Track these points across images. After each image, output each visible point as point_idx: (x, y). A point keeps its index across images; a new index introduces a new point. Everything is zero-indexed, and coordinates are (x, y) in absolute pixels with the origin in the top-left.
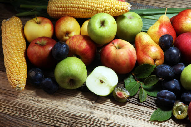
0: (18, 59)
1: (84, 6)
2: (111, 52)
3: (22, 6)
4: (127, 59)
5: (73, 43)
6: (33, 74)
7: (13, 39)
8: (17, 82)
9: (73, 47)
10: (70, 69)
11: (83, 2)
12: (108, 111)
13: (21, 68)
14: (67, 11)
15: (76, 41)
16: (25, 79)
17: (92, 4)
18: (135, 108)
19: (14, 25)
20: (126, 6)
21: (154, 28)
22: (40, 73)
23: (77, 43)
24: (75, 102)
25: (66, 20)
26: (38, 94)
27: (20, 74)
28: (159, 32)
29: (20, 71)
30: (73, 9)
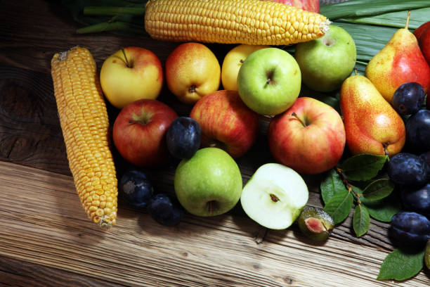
0: (96, 155)
1: (225, 22)
2: (292, 137)
3: (87, 11)
4: (325, 150)
5: (209, 118)
6: (130, 186)
7: (80, 106)
8: (100, 211)
9: (210, 125)
10: (208, 182)
11: (224, 14)
12: (290, 261)
13: (106, 177)
14: (188, 30)
15: (214, 114)
16: (115, 201)
17: (245, 19)
18: (346, 251)
19: (79, 71)
20: (319, 25)
21: (382, 64)
22: (144, 186)
23: (216, 116)
24: (220, 241)
25: (189, 57)
26: (143, 227)
27: (105, 191)
28: (392, 74)
29: (103, 186)
30: (202, 27)
